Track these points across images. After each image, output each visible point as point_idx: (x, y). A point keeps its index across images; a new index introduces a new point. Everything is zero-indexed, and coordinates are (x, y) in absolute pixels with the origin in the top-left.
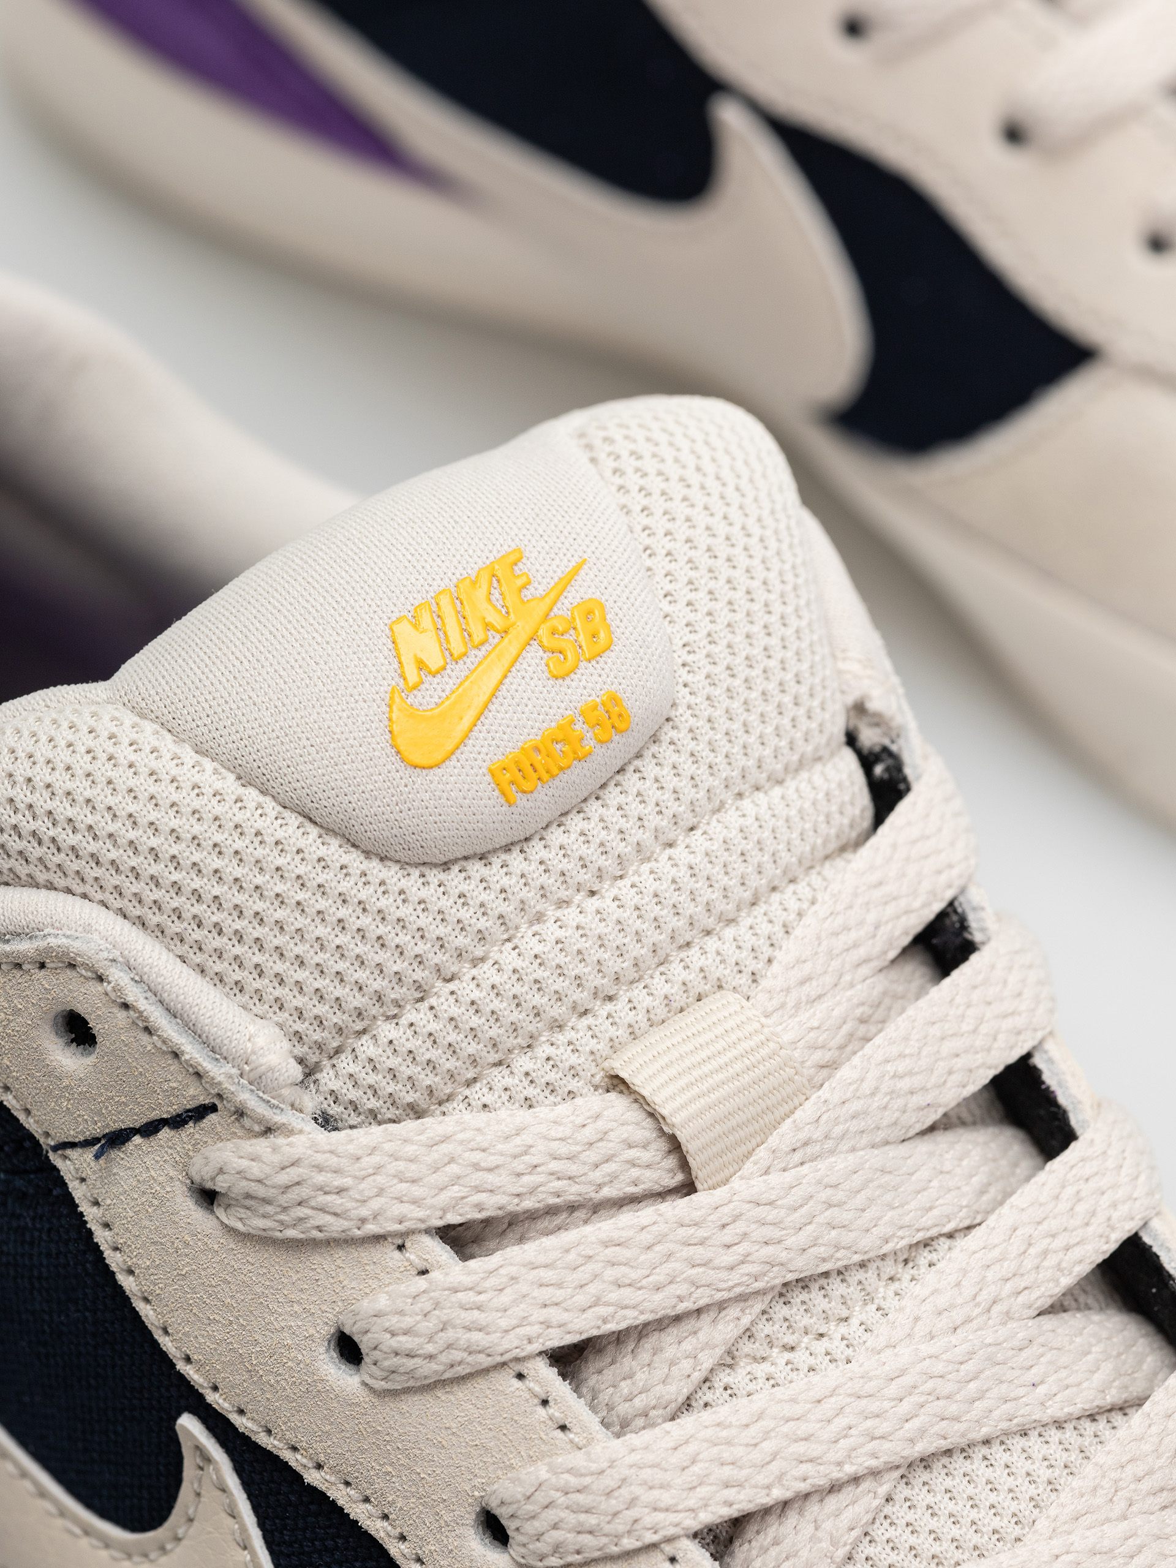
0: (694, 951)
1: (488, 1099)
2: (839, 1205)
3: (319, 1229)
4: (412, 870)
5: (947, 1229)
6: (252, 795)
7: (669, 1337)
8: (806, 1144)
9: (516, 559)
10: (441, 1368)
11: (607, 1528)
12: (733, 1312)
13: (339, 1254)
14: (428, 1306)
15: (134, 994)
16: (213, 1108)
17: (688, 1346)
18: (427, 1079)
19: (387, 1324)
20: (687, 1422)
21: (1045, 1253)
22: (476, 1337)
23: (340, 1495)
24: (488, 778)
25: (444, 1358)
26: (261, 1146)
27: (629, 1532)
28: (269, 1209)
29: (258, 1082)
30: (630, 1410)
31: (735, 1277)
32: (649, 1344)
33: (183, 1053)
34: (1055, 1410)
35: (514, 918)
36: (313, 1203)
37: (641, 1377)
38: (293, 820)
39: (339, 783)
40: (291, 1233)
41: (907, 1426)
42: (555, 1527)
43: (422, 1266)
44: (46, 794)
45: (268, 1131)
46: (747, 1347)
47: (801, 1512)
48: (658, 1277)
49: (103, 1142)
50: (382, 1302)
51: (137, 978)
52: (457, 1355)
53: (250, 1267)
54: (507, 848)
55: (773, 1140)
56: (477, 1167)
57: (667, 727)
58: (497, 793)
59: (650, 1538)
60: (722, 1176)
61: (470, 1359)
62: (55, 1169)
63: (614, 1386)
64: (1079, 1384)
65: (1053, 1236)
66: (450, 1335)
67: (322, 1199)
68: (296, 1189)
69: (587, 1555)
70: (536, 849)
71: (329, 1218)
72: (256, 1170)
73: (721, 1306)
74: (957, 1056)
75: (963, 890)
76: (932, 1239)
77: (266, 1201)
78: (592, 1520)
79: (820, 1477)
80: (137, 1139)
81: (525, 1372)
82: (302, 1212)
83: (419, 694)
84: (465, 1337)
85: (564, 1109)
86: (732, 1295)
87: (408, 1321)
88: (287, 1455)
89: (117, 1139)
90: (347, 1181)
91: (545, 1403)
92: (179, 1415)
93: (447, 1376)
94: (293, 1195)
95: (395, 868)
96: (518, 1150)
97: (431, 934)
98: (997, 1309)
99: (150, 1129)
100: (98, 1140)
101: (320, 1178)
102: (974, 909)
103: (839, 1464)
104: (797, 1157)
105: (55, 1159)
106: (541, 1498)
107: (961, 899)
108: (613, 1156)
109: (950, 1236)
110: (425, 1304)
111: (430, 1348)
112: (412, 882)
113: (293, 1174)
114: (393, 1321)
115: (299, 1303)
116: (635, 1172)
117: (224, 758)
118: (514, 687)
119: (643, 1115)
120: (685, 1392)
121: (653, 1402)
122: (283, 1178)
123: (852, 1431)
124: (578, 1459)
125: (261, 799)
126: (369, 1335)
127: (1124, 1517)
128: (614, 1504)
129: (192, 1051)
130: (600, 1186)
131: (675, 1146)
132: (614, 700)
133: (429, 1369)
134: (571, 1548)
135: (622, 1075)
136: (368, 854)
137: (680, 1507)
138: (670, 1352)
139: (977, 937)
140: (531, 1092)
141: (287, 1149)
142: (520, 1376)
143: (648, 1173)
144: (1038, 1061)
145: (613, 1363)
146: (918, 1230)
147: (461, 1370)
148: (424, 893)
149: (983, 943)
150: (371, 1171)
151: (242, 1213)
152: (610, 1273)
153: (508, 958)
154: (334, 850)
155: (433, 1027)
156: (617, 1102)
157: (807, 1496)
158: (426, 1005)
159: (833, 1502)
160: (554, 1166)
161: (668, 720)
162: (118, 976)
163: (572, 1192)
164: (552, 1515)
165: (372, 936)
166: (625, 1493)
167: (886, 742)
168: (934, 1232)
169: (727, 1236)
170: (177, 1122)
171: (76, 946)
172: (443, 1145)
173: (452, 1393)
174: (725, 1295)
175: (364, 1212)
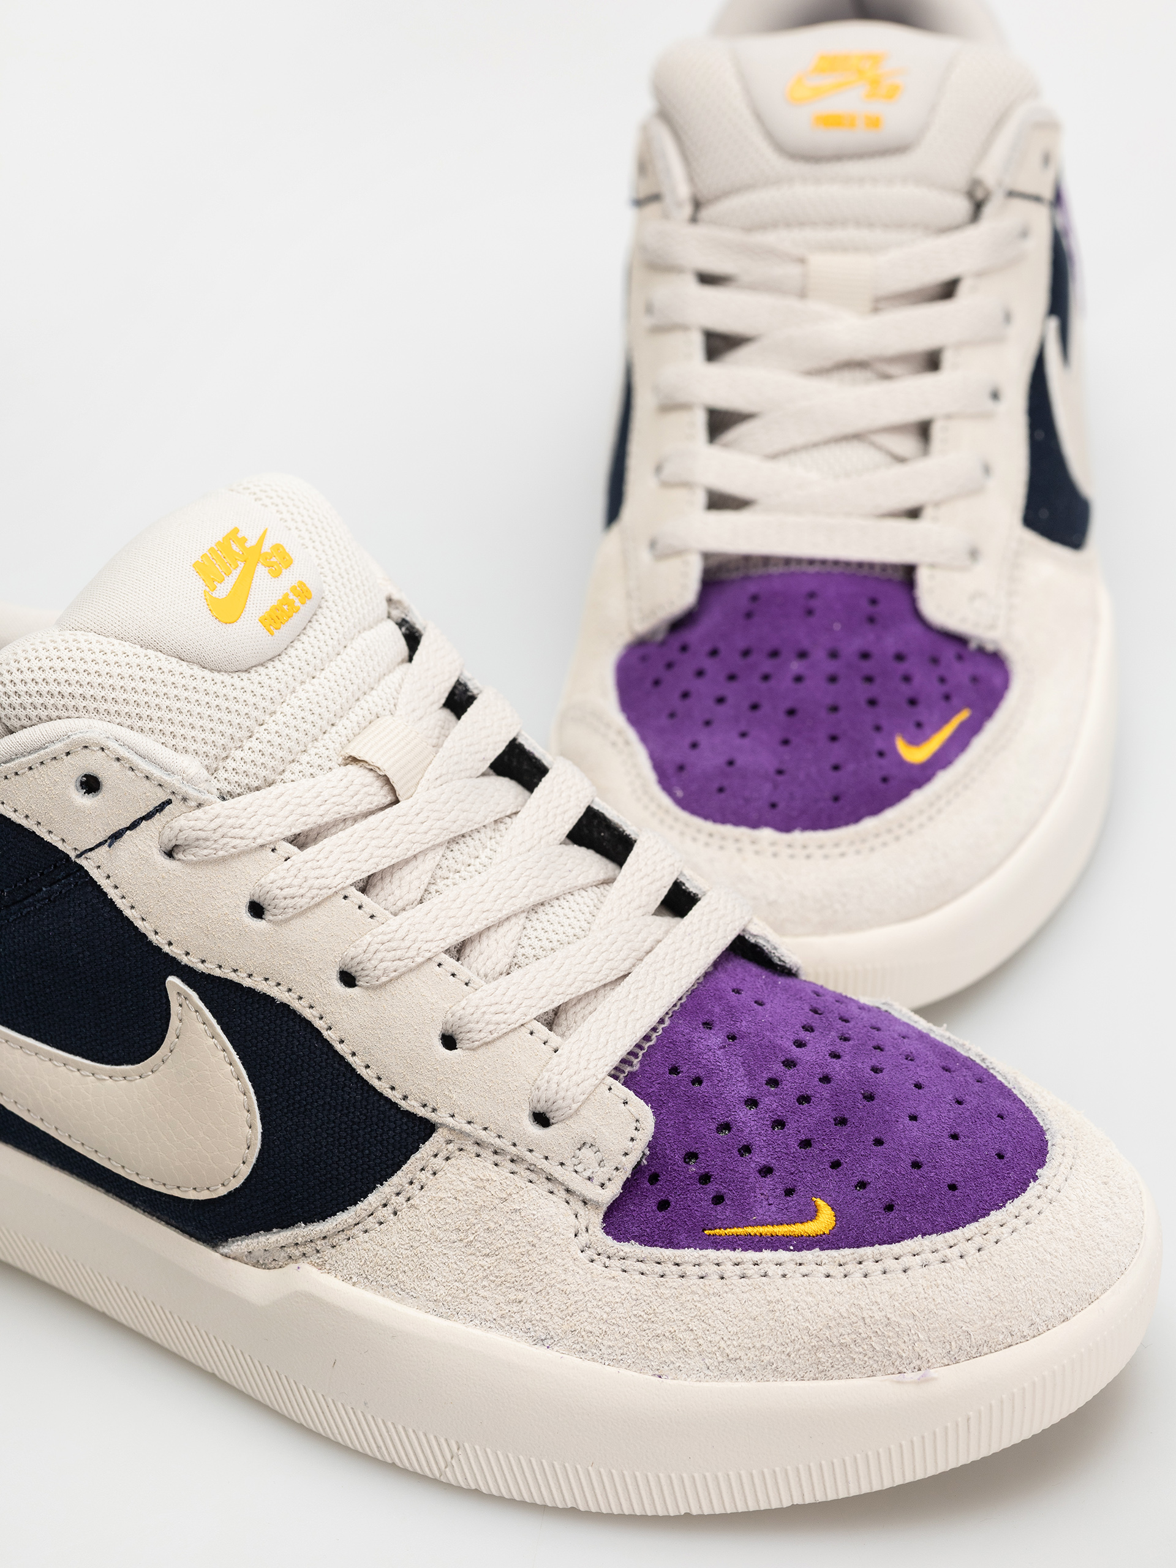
0: (362, 702)
1: (293, 777)
2: (463, 801)
3: (234, 847)
4: (233, 675)
5: (508, 813)
6: (151, 652)
7: (406, 870)
8: (440, 777)
9: (236, 531)
10: (308, 900)
11: (407, 955)
12: (430, 855)
13: (245, 859)
14: (296, 872)
15: (123, 752)
16: (169, 802)
17: (415, 873)
18: (263, 773)
19: (278, 885)
20: (427, 905)
21: (555, 816)
22: (321, 881)
23: (262, 987)
24: (260, 623)
25: (309, 895)
26: (199, 813)
27: (418, 954)
28: (208, 843)
29: (190, 781)
30: (397, 908)
31: (429, 836)
32: (397, 876)
33: (152, 775)
34: (581, 881)
35: (284, 691)
36: (229, 834)
37: (397, 892)
38: (174, 660)
39: (193, 637)
40: (221, 853)
41: (524, 891)
42: (382, 961)
43: (286, 856)
44: (34, 684)
45: (199, 805)
46: (439, 872)
47: (488, 937)
48: (395, 841)
49: (109, 841)
50: (272, 876)
51: (122, 744)
52: (315, 892)
53: (200, 879)
54: (272, 660)
55: (427, 776)
56: (300, 805)
57: (323, 601)
58: (265, 630)
59: (428, 955)
60: (409, 794)
61: (321, 892)
62: (81, 867)
63: (386, 900)
64: (587, 871)
65: (557, 807)
66: (310, 882)
67: (234, 832)
68: (220, 830)
69: (400, 971)
70: (284, 657)
71: (238, 841)
72: (199, 824)
73: (424, 852)
74: (489, 736)
75: (461, 674)
76: (502, 818)
77: (206, 839)
78: (398, 953)
79: (493, 917)
80: (128, 832)
81: (347, 894)
82: (225, 840)
83: (217, 593)
84: (317, 883)
85: (329, 775)
86: (430, 845)
87: (288, 881)
88: (232, 976)
89: (117, 836)
90: (243, 821)
91: (360, 907)
92: (165, 979)
93: (312, 903)
94: (220, 831)
95: (226, 675)
96: (315, 795)
97: (251, 703)
98: (543, 842)
99: (134, 826)
100: (106, 841)
101: (230, 822)
102: (469, 680)
103: (500, 911)
104: (439, 782)
105: (82, 862)
106: (372, 949)
107: (462, 677)
108: (359, 791)
109: (509, 817)
110: (293, 871)
111: (302, 891)
112: (236, 680)
113: (218, 822)
114: (280, 883)
115: (229, 890)
116: (369, 798)
117: (132, 639)
118: (258, 583)
119: (367, 771)
120: (420, 895)
121: (406, 903)
122: (213, 825)
123: (501, 896)
124: (382, 928)
125: (156, 653)
126: (270, 893)
127: (628, 920)
128: (407, 943)
129: (156, 773)
130: (356, 806)
131: (387, 781)
132: (302, 584)
133: (303, 902)
134: (392, 969)
135: (354, 754)
136: (212, 670)
137: (438, 939)
138: (408, 878)
139: (475, 692)
140: (312, 770)
141: (212, 811)
142: (345, 897)
143: (376, 798)
144: (521, 740)
145: (382, 889)
146: (497, 813)
147: (317, 900)
148: (242, 684)
149: (478, 694)
150: (253, 814)
151: (194, 850)
152: (374, 843)
153: (286, 709)
154: (197, 671)
155: (260, 747)
156: (353, 768)
157: (489, 928)
158: (254, 738)
159: (502, 930)
160: (333, 800)
161: (323, 598)
162: (112, 744)
163: (345, 811)
164: (379, 956)
165: (223, 708)
166: (411, 937)
167: (403, 616)
168: (502, 815)
169: (421, 817)
170: (149, 816)
171: (88, 735)
172: (281, 798)
173: (314, 913)
174: (426, 846)
175: (254, 834)
